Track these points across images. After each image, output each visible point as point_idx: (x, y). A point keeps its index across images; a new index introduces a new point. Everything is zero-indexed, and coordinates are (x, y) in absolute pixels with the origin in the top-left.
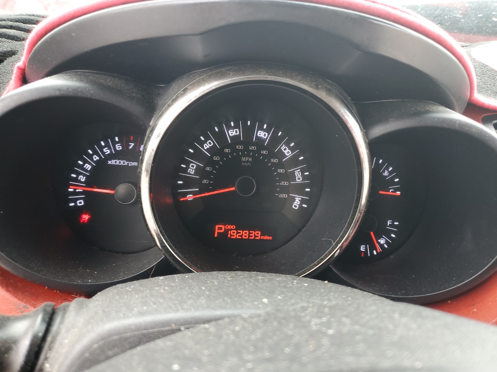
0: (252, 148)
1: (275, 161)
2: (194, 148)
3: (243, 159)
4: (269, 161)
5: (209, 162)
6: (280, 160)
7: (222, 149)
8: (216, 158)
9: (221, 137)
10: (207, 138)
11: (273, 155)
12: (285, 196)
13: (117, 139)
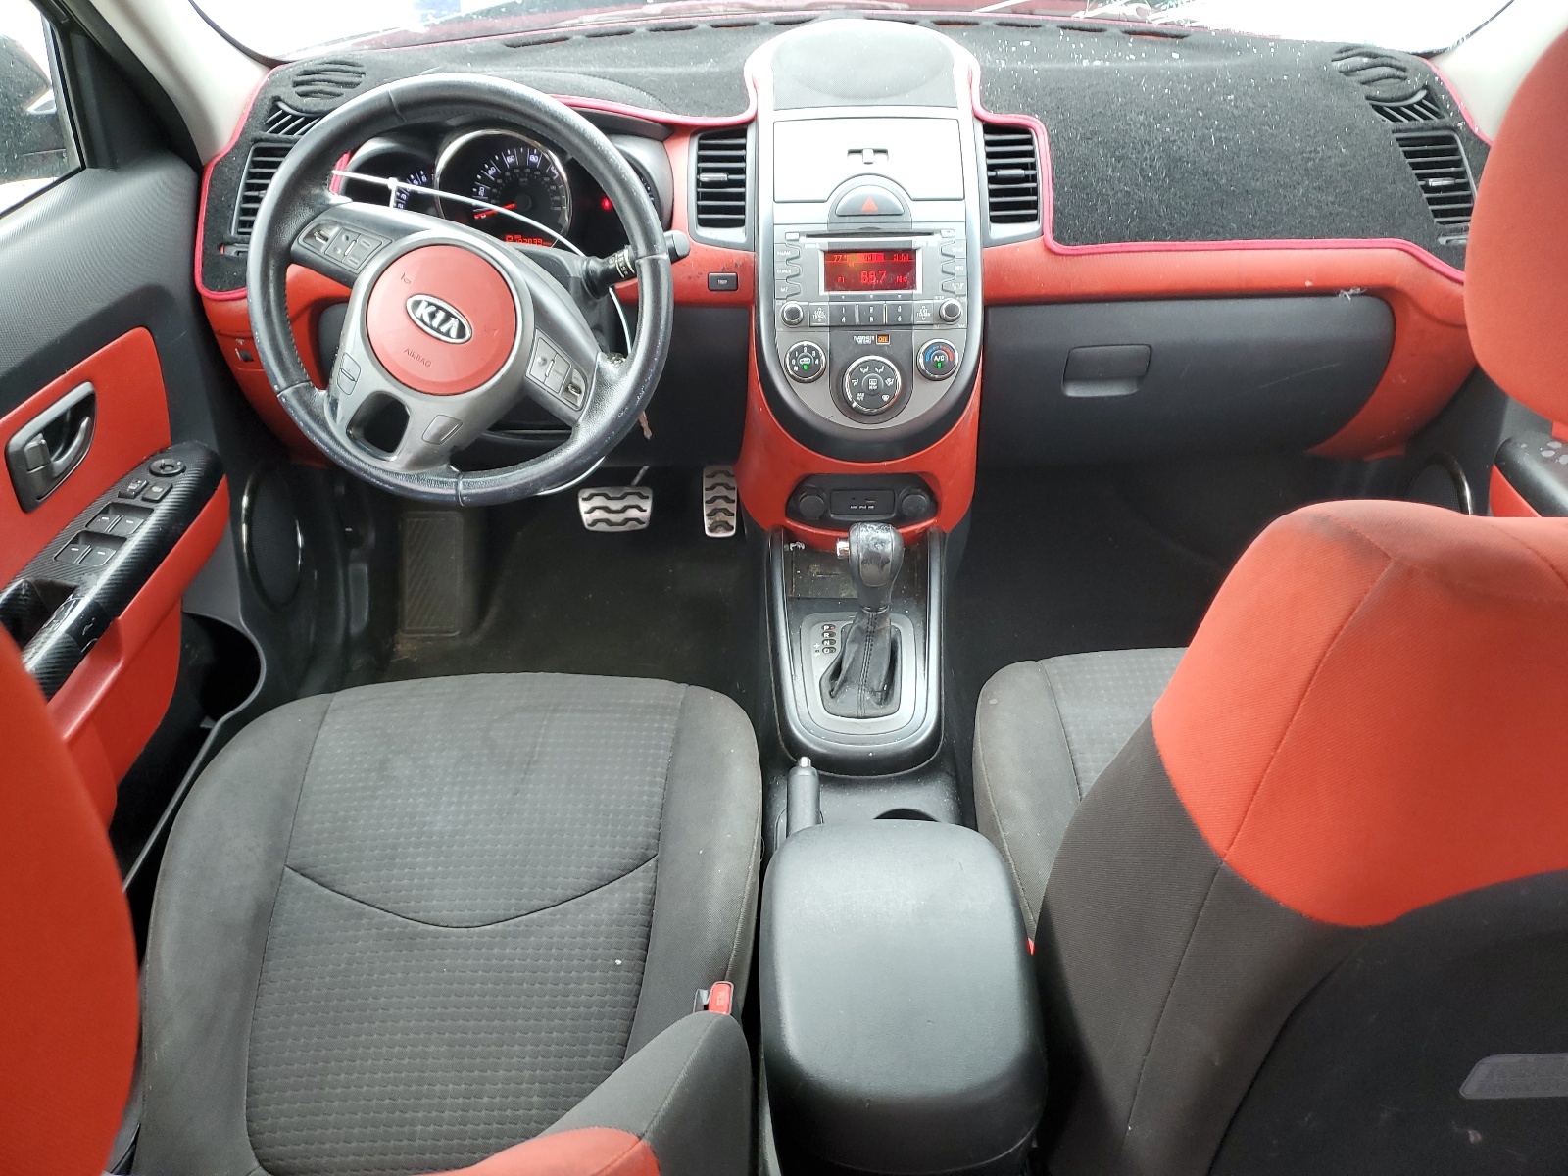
0: (528, 170)
1: (547, 180)
2: (482, 174)
3: (521, 180)
4: (549, 187)
5: (493, 185)
6: (551, 179)
7: (503, 173)
8: (499, 181)
9: (501, 164)
10: (490, 166)
11: (544, 175)
12: (558, 208)
13: (422, 173)
